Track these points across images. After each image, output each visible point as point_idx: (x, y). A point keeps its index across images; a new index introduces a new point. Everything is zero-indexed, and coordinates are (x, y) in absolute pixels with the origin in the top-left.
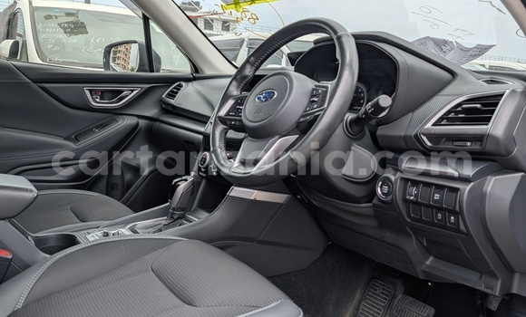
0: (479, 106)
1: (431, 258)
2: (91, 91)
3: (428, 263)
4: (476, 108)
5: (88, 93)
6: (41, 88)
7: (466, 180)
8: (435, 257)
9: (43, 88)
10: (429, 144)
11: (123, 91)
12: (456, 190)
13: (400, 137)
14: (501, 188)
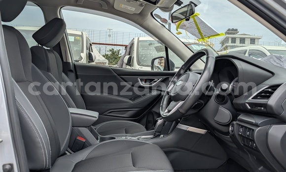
0: (270, 90)
1: (262, 167)
2: (141, 79)
3: (260, 169)
4: (268, 91)
5: (139, 80)
6: (121, 78)
7: (257, 125)
8: (264, 167)
9: (122, 78)
10: (249, 108)
11: (154, 79)
12: (253, 130)
13: (240, 104)
14: (277, 131)
